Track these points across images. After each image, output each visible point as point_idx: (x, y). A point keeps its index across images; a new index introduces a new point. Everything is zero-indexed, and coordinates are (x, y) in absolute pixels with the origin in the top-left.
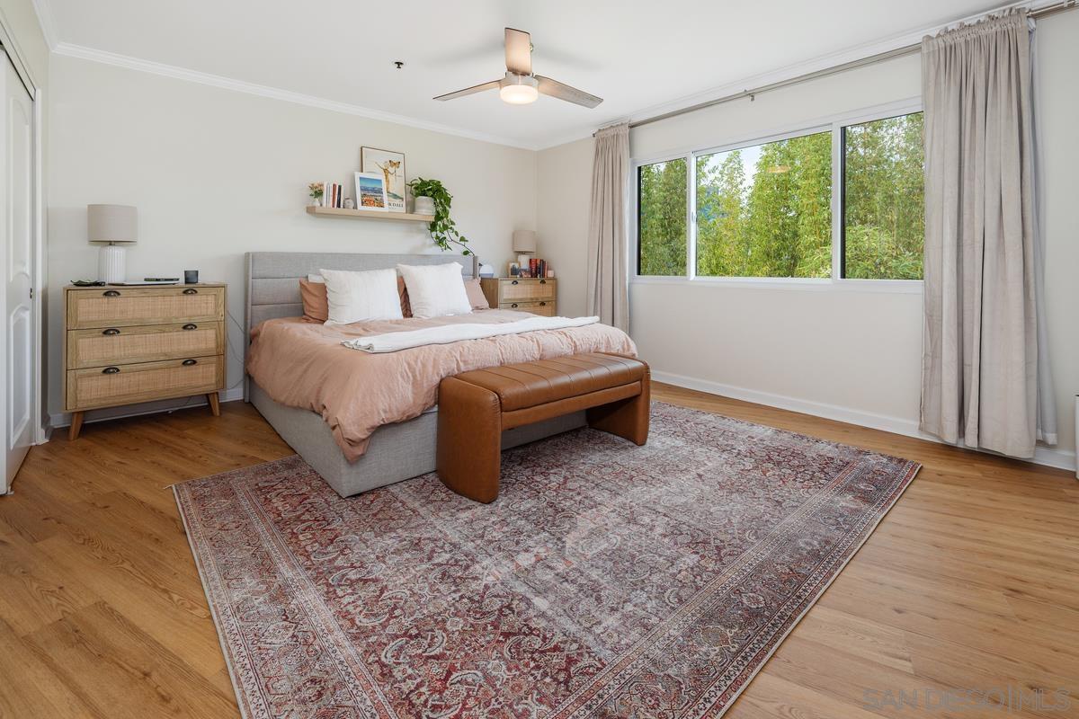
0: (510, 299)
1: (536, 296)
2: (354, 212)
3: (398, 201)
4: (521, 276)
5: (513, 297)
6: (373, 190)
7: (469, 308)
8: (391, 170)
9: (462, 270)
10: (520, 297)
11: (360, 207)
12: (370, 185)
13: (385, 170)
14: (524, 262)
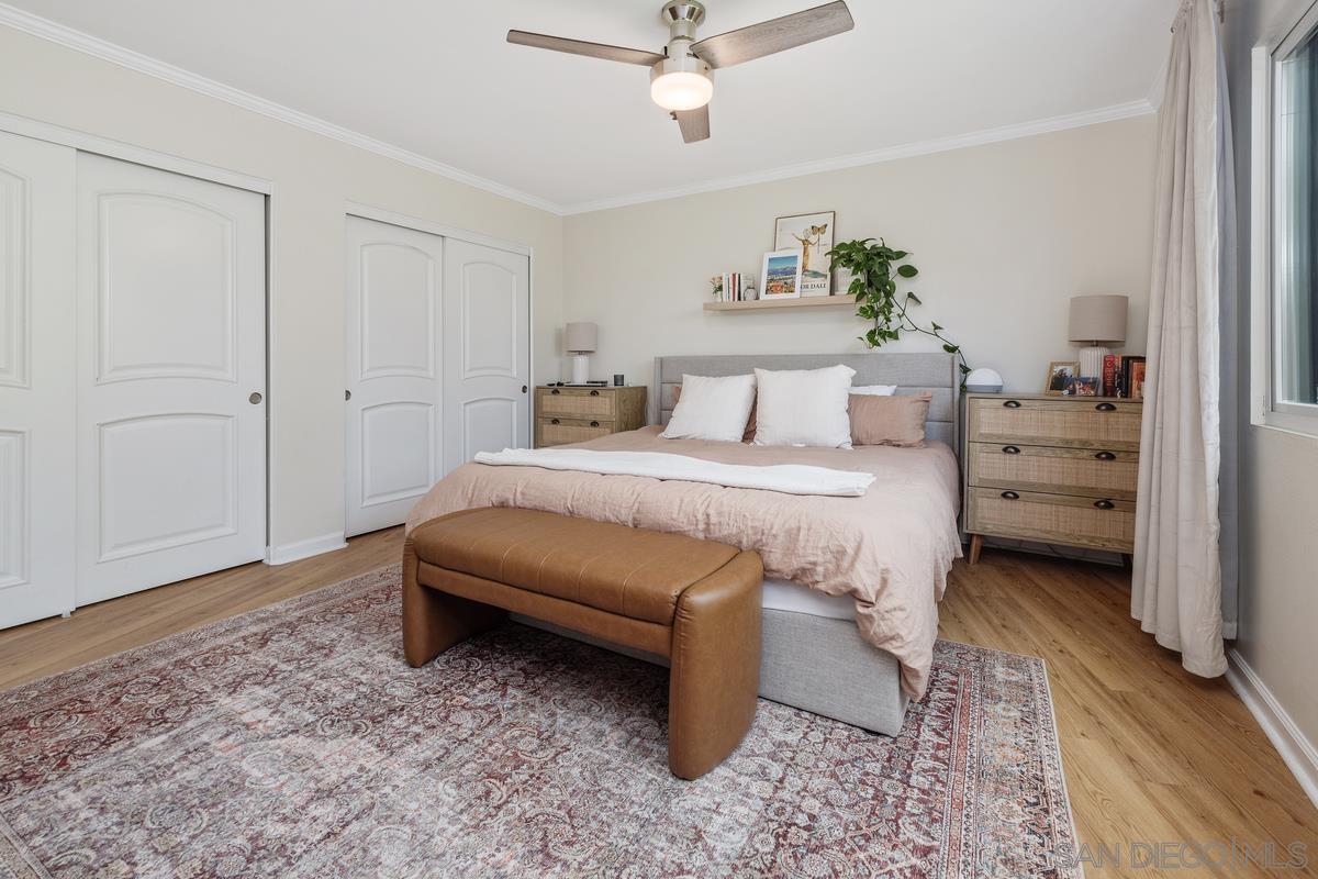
0: (999, 437)
1: (1084, 436)
2: (756, 304)
3: (819, 281)
4: (1073, 392)
5: (1007, 432)
6: (785, 272)
7: (842, 437)
8: (813, 239)
9: (853, 378)
10: (1032, 433)
11: (763, 296)
12: (779, 267)
13: (805, 242)
14: (1091, 364)
